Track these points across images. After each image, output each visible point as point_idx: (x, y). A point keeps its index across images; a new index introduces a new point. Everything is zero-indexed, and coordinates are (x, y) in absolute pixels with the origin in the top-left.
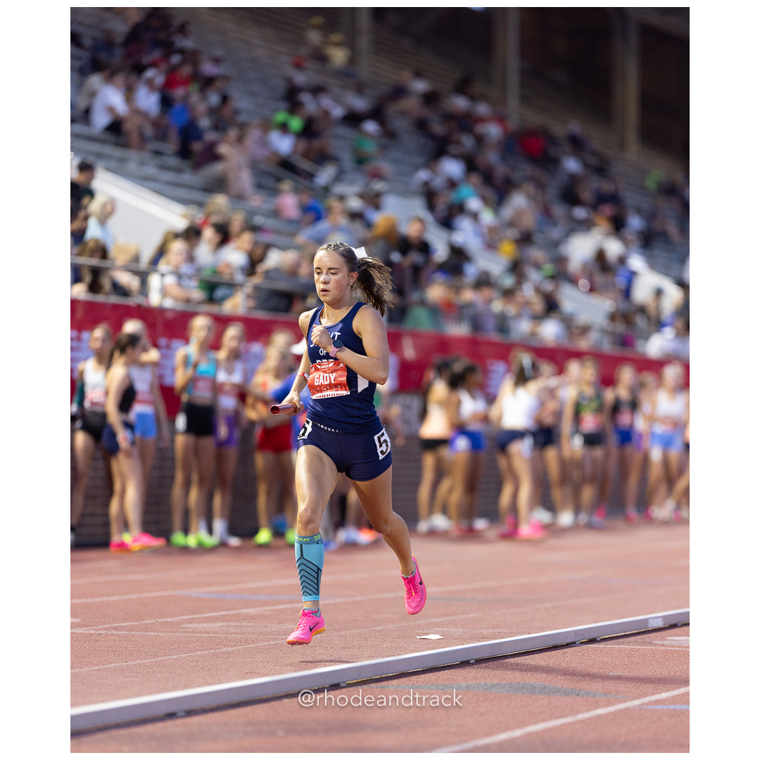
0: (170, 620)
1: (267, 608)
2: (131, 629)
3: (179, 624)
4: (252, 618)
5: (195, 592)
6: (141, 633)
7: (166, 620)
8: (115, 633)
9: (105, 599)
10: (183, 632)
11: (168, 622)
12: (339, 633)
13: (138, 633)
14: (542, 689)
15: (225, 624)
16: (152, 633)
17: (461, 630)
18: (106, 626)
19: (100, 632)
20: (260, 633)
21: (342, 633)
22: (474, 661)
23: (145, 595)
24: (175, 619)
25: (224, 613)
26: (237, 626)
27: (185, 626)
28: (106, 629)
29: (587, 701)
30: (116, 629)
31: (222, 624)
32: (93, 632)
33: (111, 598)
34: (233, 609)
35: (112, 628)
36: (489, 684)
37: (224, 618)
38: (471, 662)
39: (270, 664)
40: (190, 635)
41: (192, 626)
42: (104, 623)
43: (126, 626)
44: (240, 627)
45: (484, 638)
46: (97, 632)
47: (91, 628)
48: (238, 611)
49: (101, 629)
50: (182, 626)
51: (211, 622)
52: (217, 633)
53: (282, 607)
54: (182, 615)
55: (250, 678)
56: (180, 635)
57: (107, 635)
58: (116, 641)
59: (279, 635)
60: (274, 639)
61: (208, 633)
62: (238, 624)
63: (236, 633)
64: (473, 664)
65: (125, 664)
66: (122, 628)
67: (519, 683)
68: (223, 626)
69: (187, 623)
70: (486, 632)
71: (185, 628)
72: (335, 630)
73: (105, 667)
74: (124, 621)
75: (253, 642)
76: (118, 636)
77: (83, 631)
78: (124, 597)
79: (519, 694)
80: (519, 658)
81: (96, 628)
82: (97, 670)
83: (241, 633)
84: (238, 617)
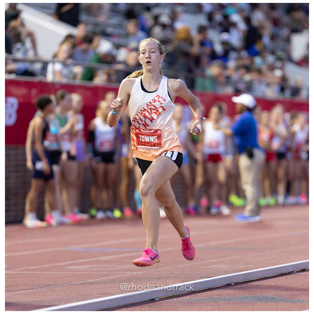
0: (59, 264)
1: (116, 256)
2: (36, 270)
3: (64, 266)
4: (106, 262)
5: (74, 248)
6: (42, 272)
7: (56, 264)
8: (26, 272)
9: (22, 253)
10: (66, 271)
11: (58, 266)
12: (157, 270)
13: (40, 272)
14: (273, 299)
15: (91, 266)
16: (48, 272)
17: (227, 266)
18: (21, 269)
19: (18, 272)
20: (111, 271)
21: (158, 269)
22: (234, 284)
23: (45, 250)
24: (62, 264)
25: (90, 260)
26: (98, 267)
27: (67, 267)
28: (21, 271)
29: (299, 305)
30: (27, 270)
31: (89, 266)
32: (14, 272)
33: (25, 253)
34: (96, 257)
35: (25, 270)
36: (242, 297)
37: (90, 263)
38: (232, 284)
39: (115, 288)
40: (70, 273)
41: (72, 267)
42: (21, 267)
43: (33, 269)
44: (99, 267)
45: (240, 271)
46: (16, 273)
47: (13, 270)
48: (99, 258)
49: (18, 271)
50: (66, 267)
51: (82, 265)
52: (86, 271)
53: (124, 255)
54: (66, 261)
55: (104, 297)
56: (64, 273)
57: (22, 274)
58: (27, 277)
59: (122, 271)
60: (119, 274)
61: (81, 271)
62: (98, 266)
63: (97, 271)
64: (233, 285)
65: (31, 290)
66: (30, 270)
67: (259, 296)
68: (89, 267)
69: (69, 266)
70: (242, 267)
71: (67, 269)
72: (154, 268)
73: (20, 292)
74: (32, 265)
75: (106, 276)
76: (28, 274)
77: (8, 272)
78: (33, 252)
79: (259, 302)
80: (260, 282)
81: (16, 270)
82: (15, 294)
83: (100, 271)
84: (98, 262)
